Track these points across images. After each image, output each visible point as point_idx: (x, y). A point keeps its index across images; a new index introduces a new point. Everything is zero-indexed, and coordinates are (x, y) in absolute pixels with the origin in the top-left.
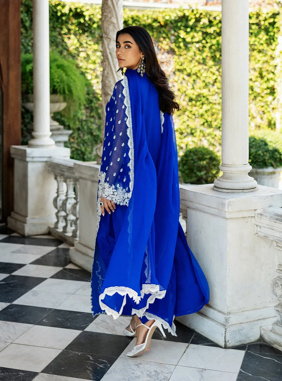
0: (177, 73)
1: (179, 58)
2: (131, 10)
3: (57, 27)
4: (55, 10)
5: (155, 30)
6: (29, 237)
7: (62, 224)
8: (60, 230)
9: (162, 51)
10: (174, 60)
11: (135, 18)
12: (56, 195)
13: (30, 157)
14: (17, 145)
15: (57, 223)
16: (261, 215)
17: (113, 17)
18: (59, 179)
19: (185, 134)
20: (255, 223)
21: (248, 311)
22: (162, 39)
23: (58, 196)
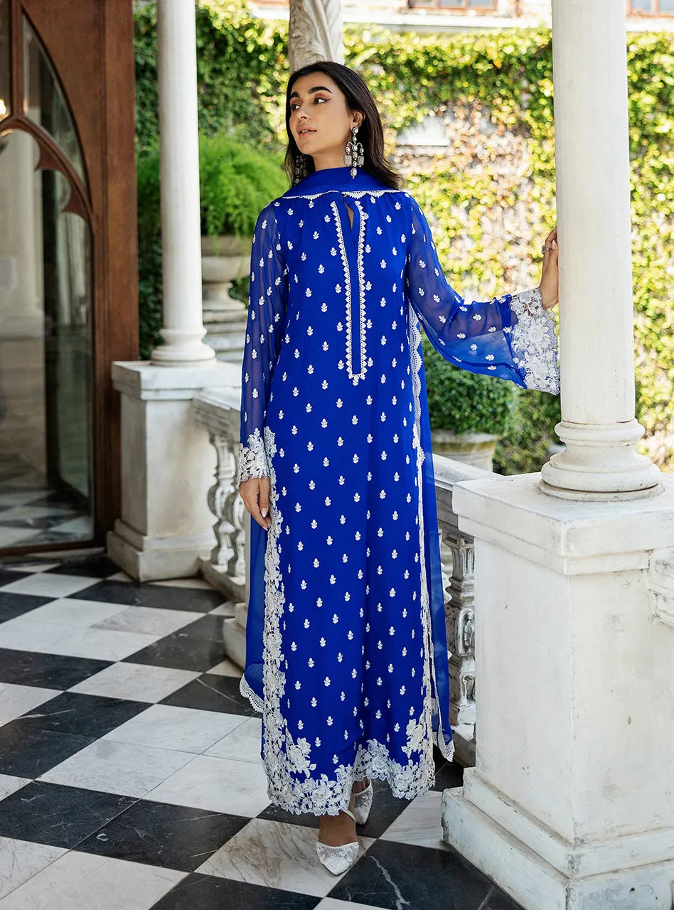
0: (538, 179)
1: (541, 145)
2: (421, 36)
3: (247, 79)
4: (241, 40)
5: (480, 80)
6: (148, 584)
7: (226, 554)
8: (222, 568)
9: (502, 127)
10: (530, 149)
11: (433, 54)
12: (214, 481)
13: (149, 390)
14: (130, 359)
16: (666, 565)
18: (218, 443)
20: (652, 588)
21: (636, 833)
22: (498, 101)
23: (218, 485)
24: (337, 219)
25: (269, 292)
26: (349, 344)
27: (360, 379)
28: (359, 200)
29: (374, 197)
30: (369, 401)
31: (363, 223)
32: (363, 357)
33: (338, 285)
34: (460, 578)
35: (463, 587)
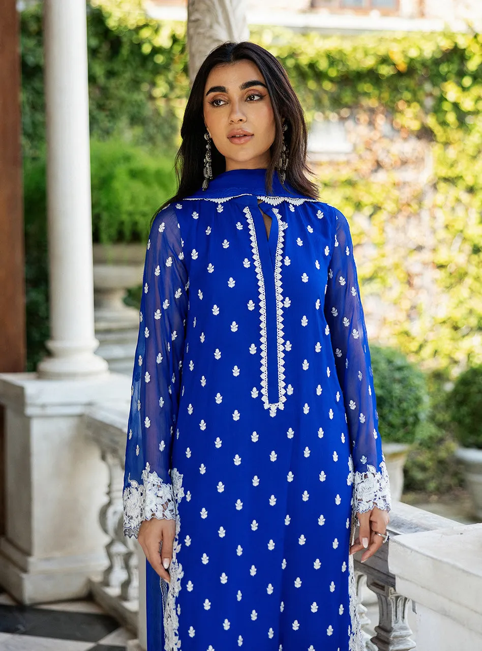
0: (442, 186)
1: (444, 150)
2: (324, 38)
4: (136, 40)
5: (385, 85)
6: (34, 609)
7: (119, 575)
8: (114, 591)
9: (405, 133)
10: (434, 155)
11: (336, 56)
12: (106, 500)
13: (34, 405)
14: (15, 369)
15: (110, 570)
17: (218, 23)
19: (464, 330)
22: (402, 105)
23: (110, 504)
24: (251, 227)
25: (166, 305)
26: (264, 369)
27: (278, 409)
28: (276, 207)
29: (293, 205)
30: (290, 434)
31: (281, 234)
32: (282, 384)
33: (251, 302)
34: (388, 629)
35: (391, 639)
